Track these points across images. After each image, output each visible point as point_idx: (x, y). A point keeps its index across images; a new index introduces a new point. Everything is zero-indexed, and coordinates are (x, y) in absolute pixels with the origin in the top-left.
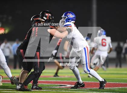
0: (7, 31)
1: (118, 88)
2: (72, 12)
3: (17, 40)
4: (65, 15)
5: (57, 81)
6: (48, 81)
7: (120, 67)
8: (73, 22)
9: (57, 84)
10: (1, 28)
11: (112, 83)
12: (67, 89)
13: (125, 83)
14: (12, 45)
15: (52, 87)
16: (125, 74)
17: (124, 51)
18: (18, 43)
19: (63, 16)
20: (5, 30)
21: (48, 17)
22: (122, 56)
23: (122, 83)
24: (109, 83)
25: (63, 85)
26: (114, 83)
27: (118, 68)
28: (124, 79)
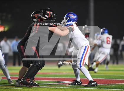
0: (6, 29)
1: (115, 85)
2: (73, 13)
3: (16, 37)
4: (67, 16)
5: (56, 77)
6: (46, 77)
7: (117, 63)
8: (75, 22)
9: (56, 80)
10: (1, 26)
11: (109, 80)
12: (65, 85)
13: (122, 79)
14: (11, 42)
15: (50, 84)
16: (122, 71)
17: (120, 48)
18: (17, 41)
19: (65, 17)
20: (4, 28)
21: (49, 15)
22: (119, 53)
23: (119, 79)
24: (106, 79)
25: (61, 81)
26: (111, 80)
27: (115, 65)
28: (121, 75)
